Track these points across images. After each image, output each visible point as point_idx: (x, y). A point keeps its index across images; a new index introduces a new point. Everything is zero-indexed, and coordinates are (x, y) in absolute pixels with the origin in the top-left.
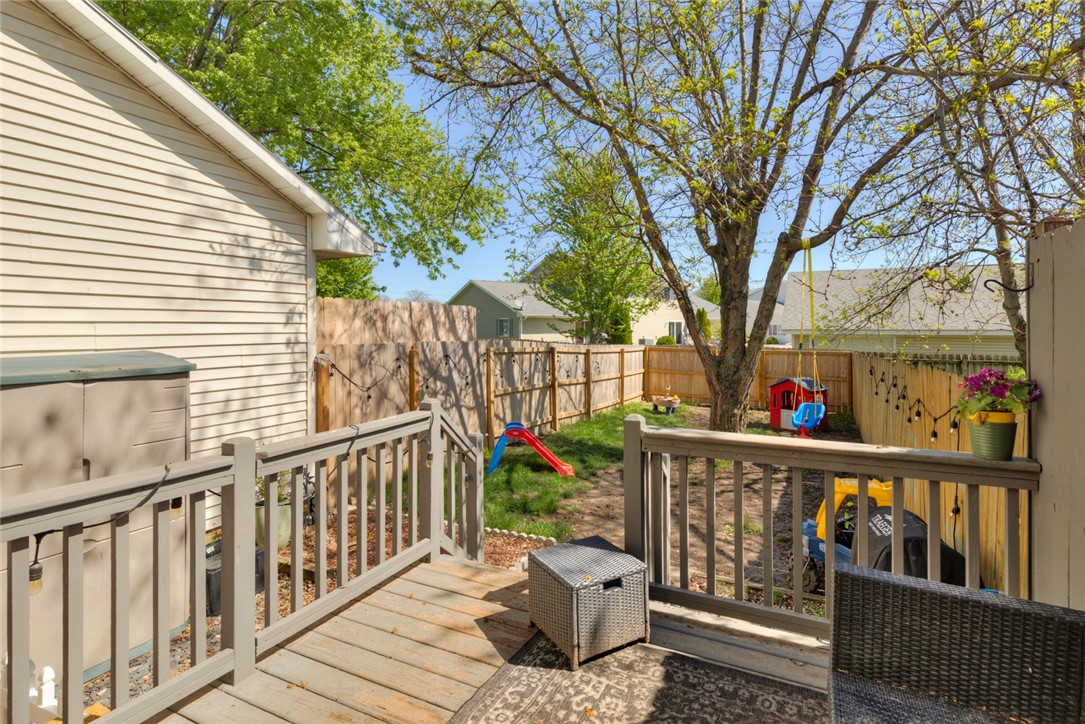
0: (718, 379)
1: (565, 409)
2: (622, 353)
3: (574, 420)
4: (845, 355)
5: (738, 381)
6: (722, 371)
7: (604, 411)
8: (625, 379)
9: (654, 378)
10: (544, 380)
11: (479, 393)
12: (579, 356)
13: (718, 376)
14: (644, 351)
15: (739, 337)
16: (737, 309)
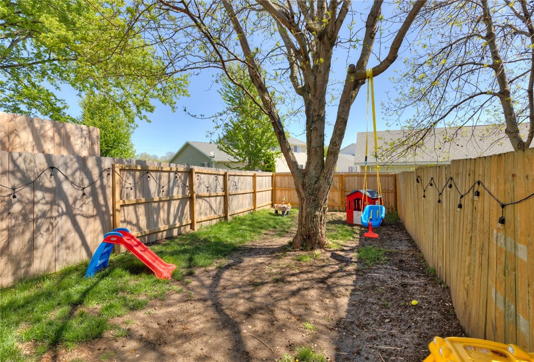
0: (303, 188)
1: (206, 214)
2: (254, 176)
3: (214, 222)
4: (392, 175)
5: (318, 189)
6: (306, 180)
7: (241, 215)
8: (257, 194)
9: (278, 193)
10: (184, 192)
11: (102, 202)
12: (219, 177)
13: (303, 185)
14: (272, 176)
15: (319, 154)
16: (317, 130)
